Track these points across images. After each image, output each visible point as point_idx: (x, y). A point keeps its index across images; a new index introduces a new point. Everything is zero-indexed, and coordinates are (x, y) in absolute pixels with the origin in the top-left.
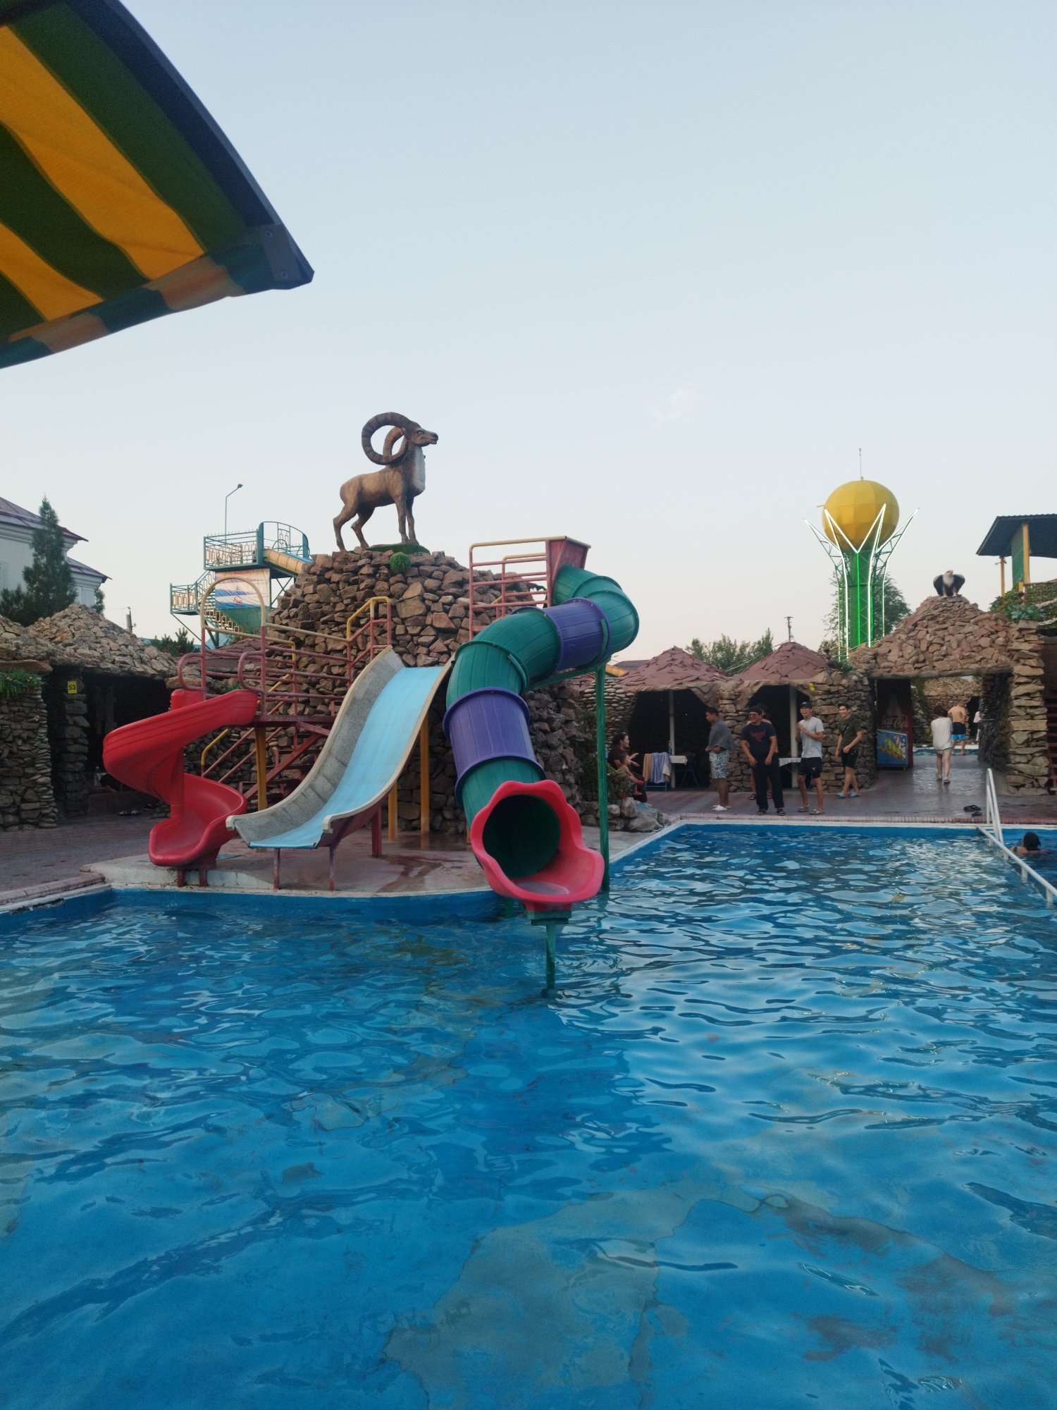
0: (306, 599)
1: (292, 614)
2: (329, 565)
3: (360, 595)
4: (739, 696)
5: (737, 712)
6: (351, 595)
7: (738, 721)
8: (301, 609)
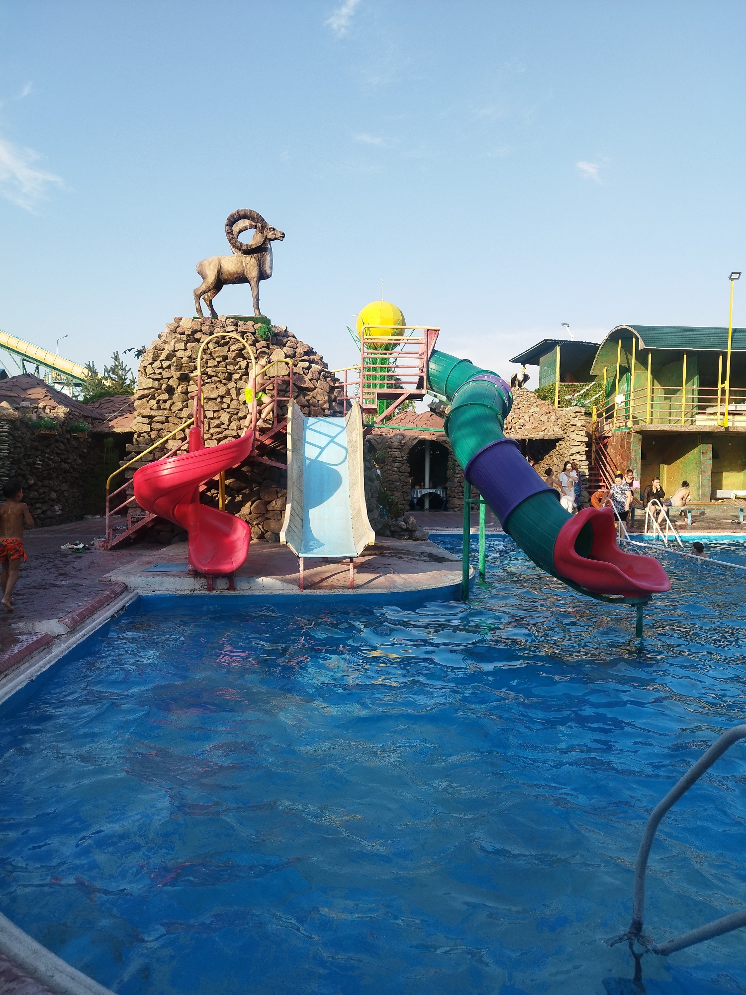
0: (177, 353)
1: (164, 366)
2: (198, 328)
3: (231, 355)
4: (403, 446)
5: (402, 457)
6: (222, 354)
7: (402, 464)
8: (174, 362)
